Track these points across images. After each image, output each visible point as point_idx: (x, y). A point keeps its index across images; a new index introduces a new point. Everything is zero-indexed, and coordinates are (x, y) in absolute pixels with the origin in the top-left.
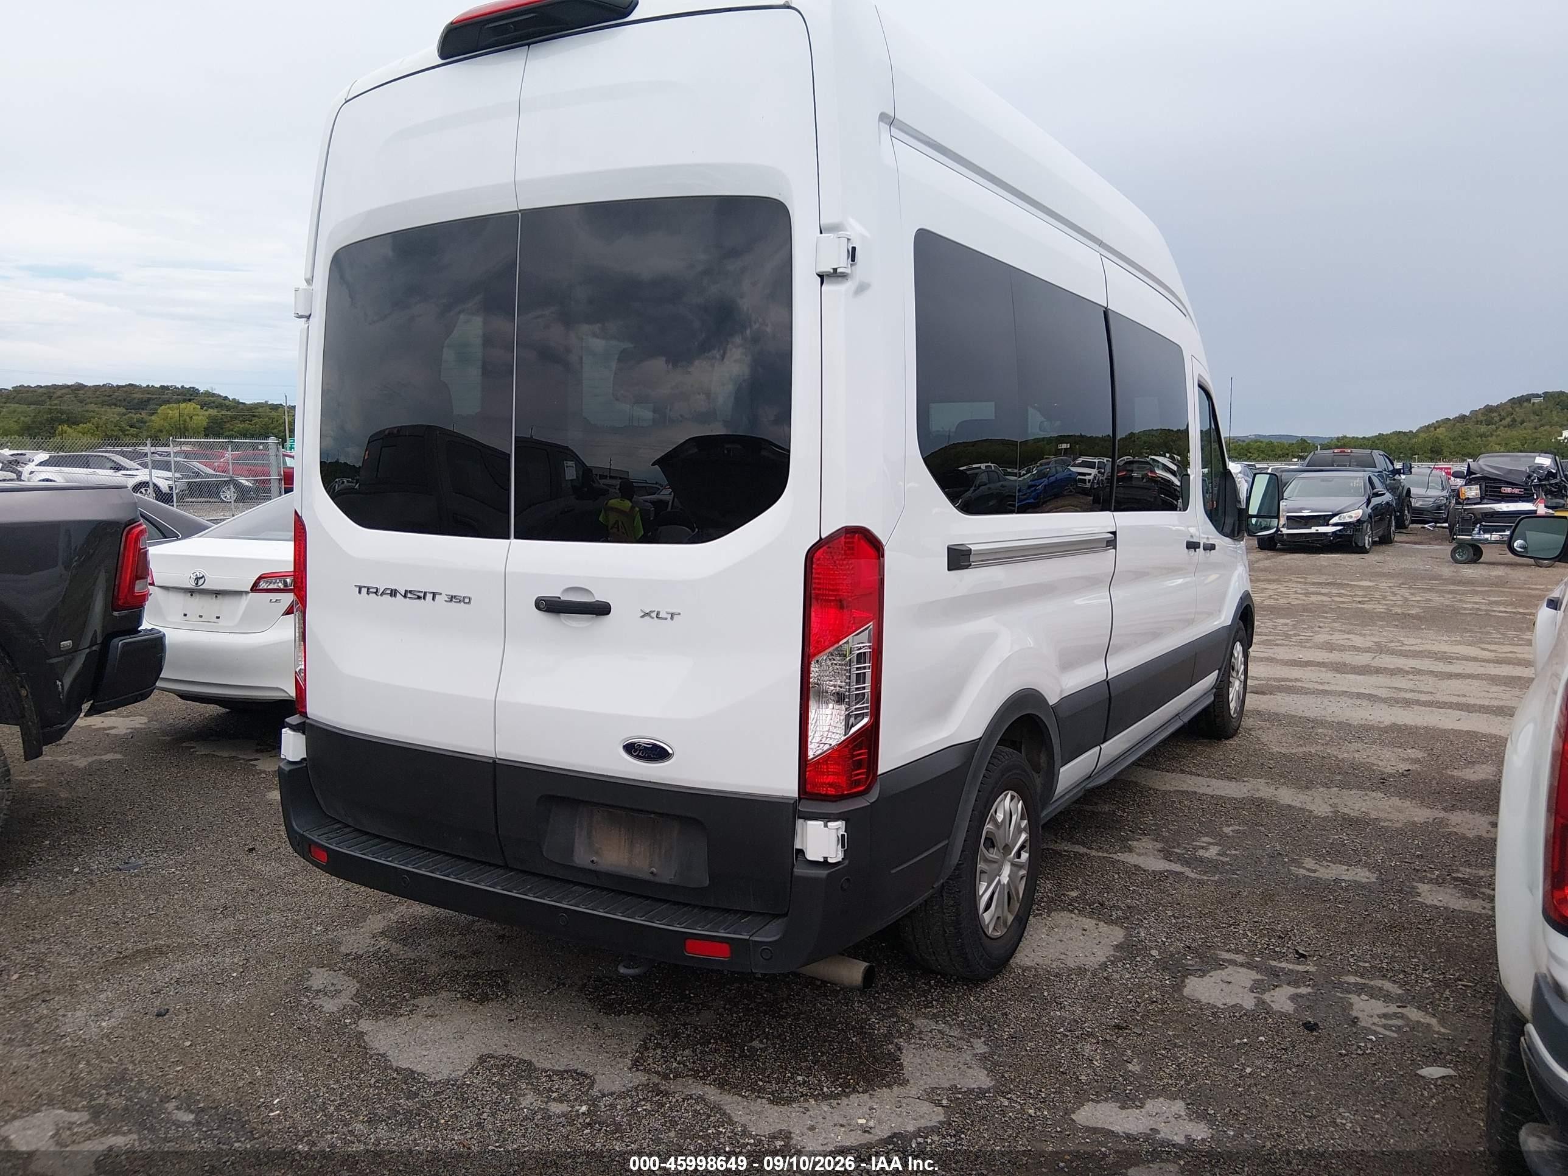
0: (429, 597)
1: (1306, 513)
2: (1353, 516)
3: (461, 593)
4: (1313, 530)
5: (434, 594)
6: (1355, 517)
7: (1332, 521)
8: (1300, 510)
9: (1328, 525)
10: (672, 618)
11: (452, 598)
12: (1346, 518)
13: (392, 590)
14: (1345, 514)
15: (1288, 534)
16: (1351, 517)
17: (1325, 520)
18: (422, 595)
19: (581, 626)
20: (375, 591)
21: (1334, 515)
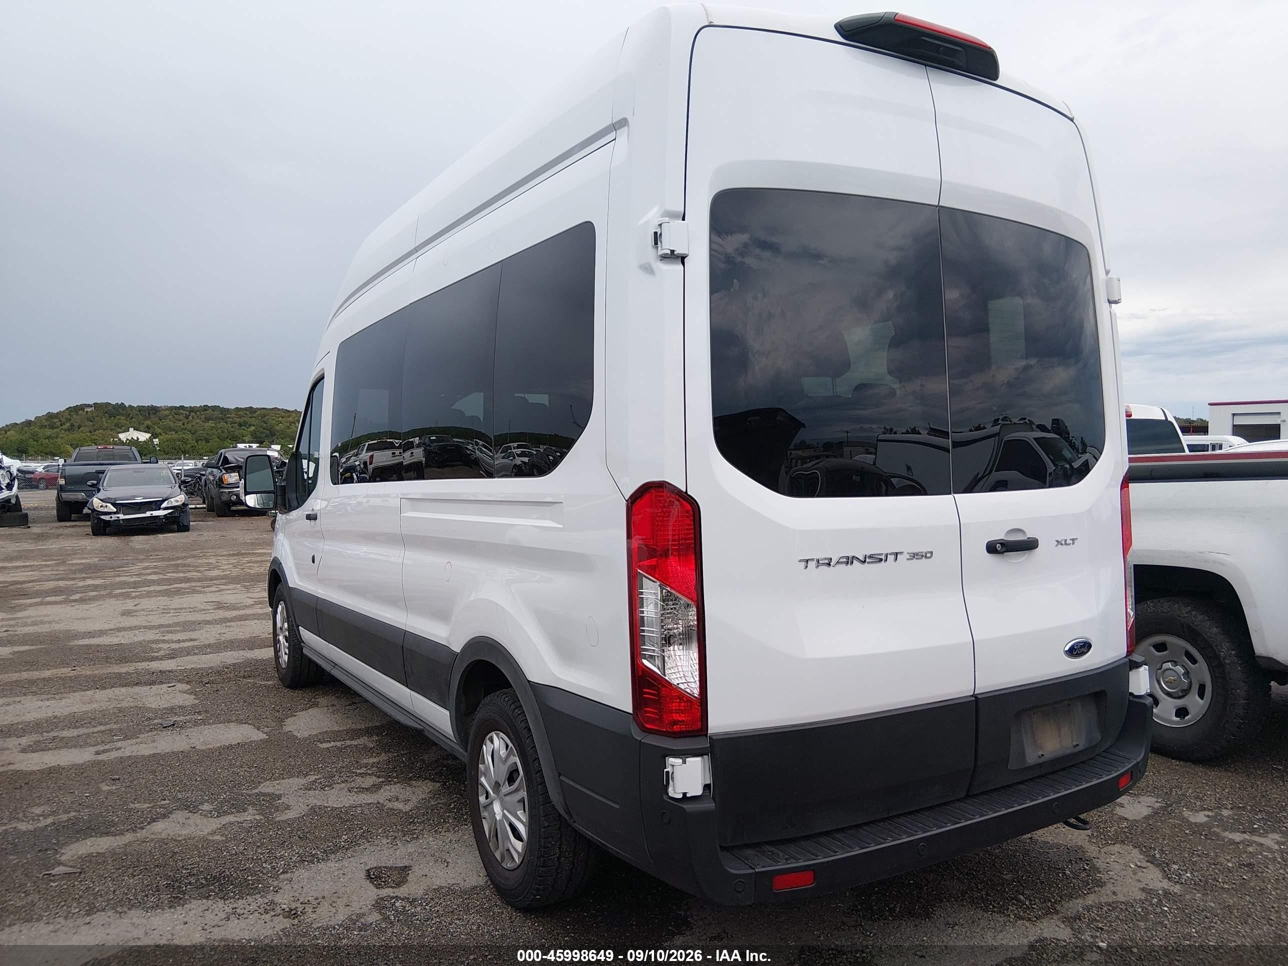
0: (891, 558)
1: (139, 500)
2: (179, 500)
3: (923, 549)
4: (148, 514)
5: (896, 554)
6: (181, 501)
7: (164, 505)
8: (134, 497)
9: (159, 509)
10: (1073, 543)
11: (915, 556)
12: (173, 502)
13: (848, 558)
14: (172, 500)
15: (123, 520)
16: (177, 501)
17: (157, 505)
18: (883, 557)
19: (1019, 561)
20: (827, 561)
21: (164, 501)
